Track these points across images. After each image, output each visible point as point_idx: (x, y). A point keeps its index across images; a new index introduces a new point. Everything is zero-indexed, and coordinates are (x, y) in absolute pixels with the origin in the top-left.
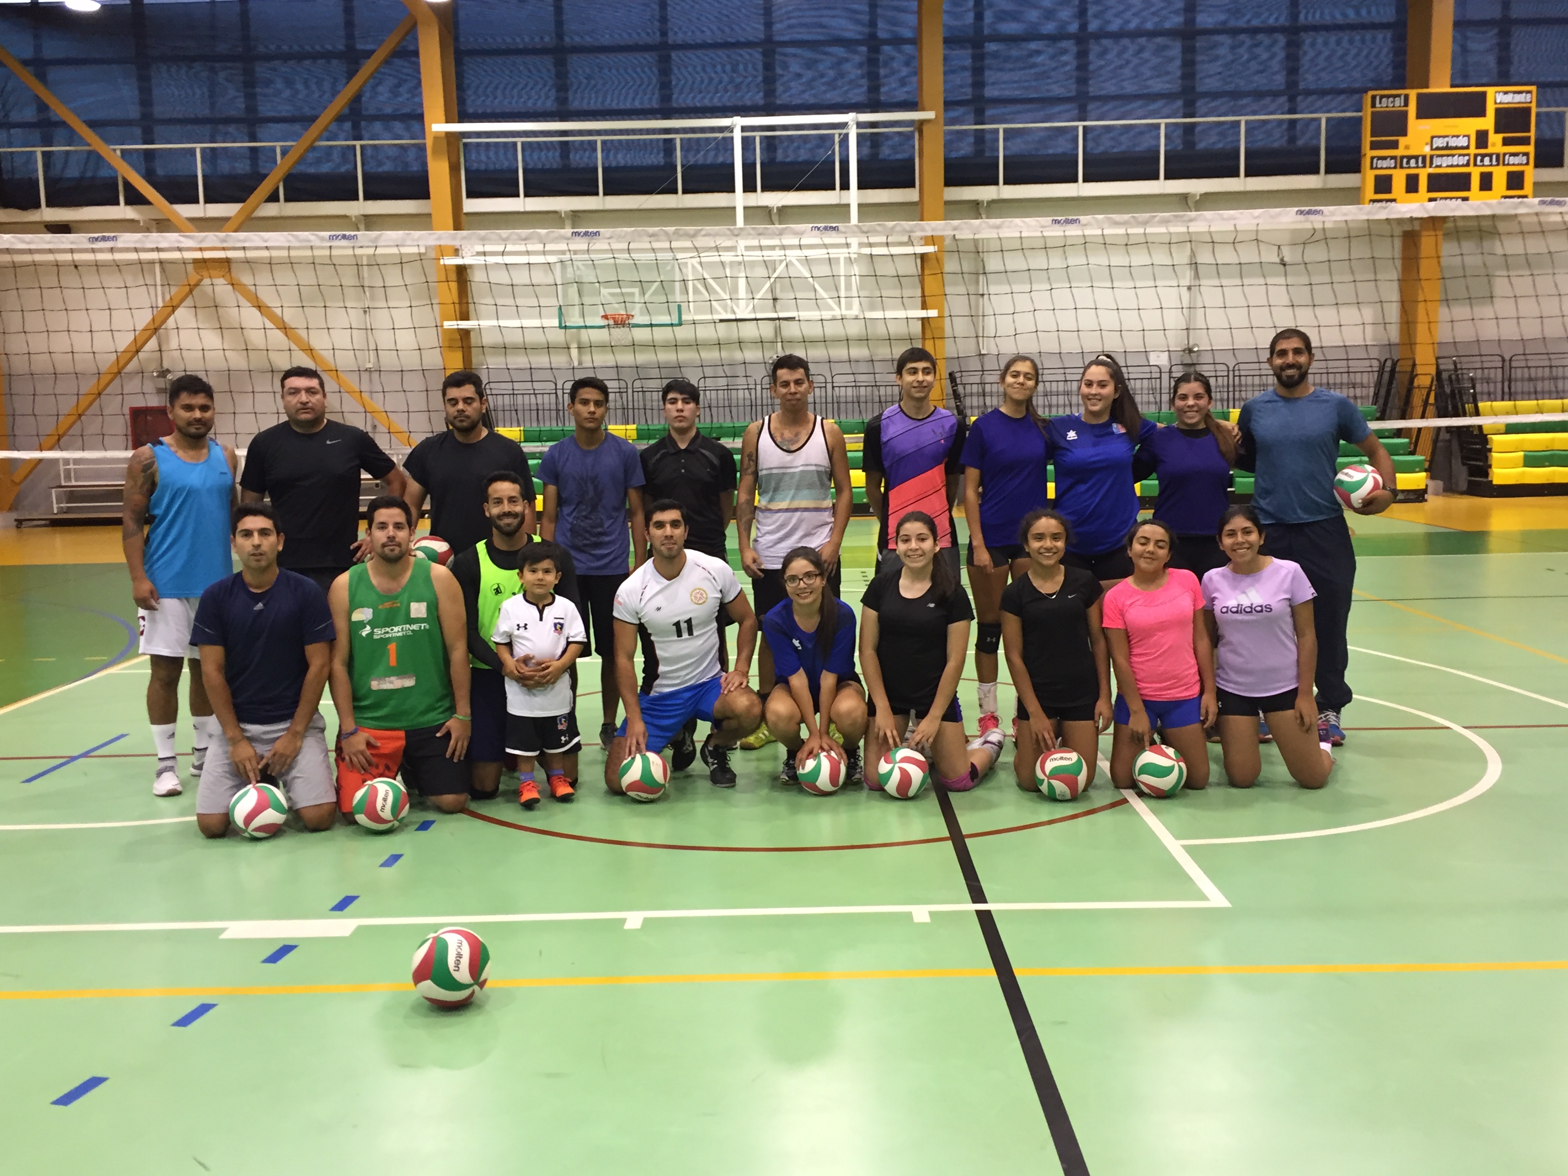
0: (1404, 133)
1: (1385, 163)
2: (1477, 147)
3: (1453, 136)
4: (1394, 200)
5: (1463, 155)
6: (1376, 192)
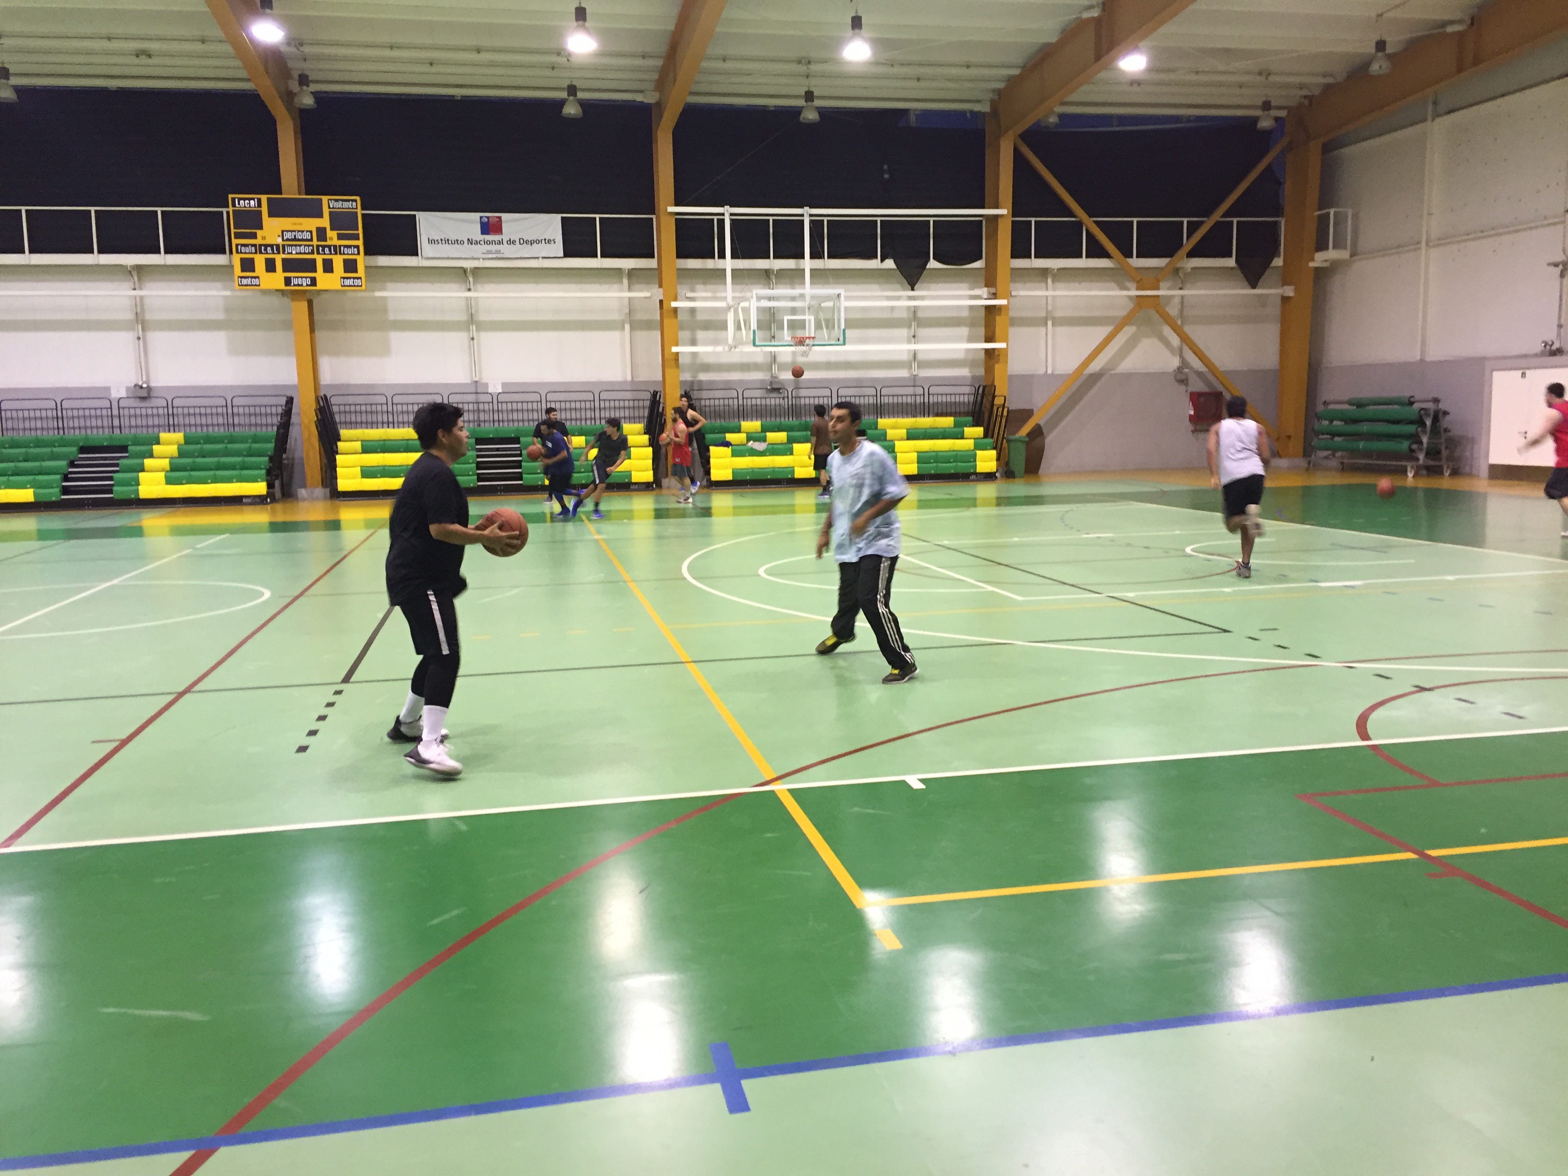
0: (261, 228)
1: (247, 250)
2: (318, 240)
3: (298, 231)
4: (258, 277)
5: (309, 246)
6: (243, 270)
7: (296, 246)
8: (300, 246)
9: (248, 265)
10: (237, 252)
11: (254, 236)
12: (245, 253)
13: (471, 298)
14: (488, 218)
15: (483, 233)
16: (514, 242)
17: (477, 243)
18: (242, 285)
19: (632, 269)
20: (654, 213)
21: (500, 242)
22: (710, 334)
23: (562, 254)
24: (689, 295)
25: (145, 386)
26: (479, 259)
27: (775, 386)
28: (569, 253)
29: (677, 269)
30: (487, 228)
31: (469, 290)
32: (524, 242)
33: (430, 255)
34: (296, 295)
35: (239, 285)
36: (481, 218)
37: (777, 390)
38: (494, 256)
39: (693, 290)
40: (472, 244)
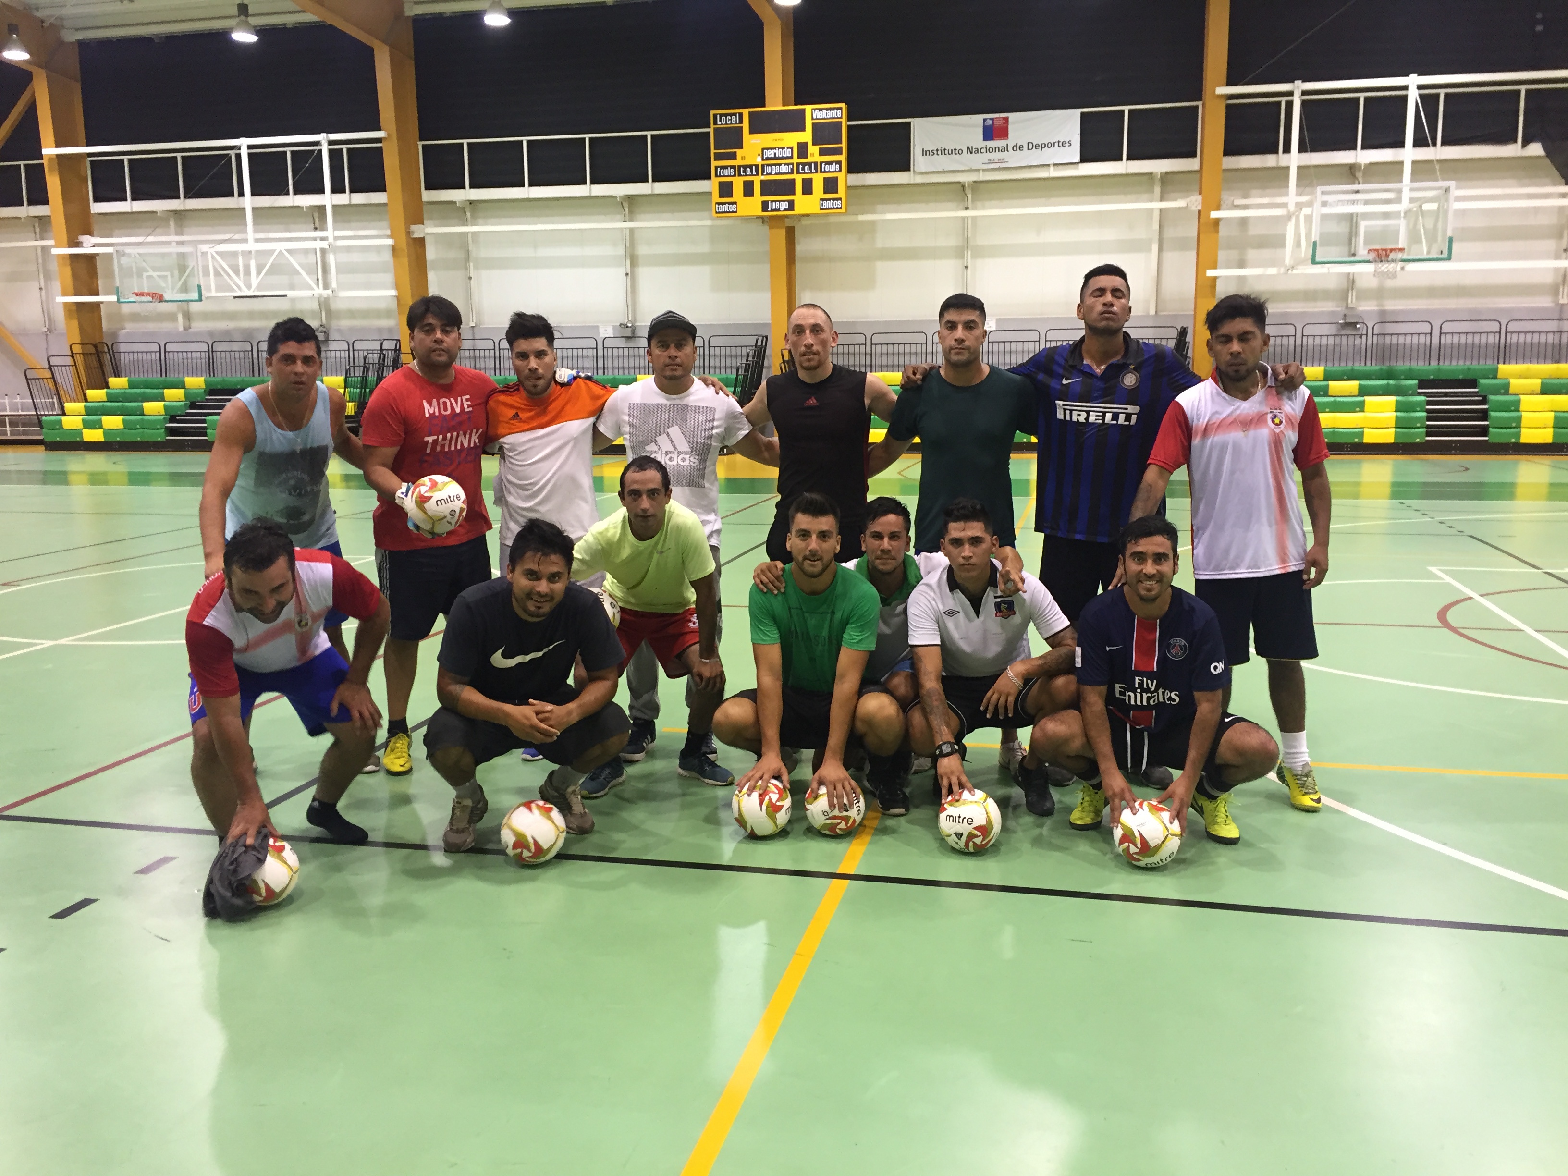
0: (742, 148)
1: (726, 172)
2: (799, 158)
3: (779, 148)
4: (735, 203)
5: (788, 164)
6: (721, 196)
7: (775, 165)
8: (780, 165)
9: (726, 190)
10: (716, 176)
11: (733, 157)
12: (724, 176)
13: (967, 217)
14: (992, 119)
15: (986, 138)
16: (1021, 148)
17: (978, 151)
18: (719, 213)
19: (1167, 173)
20: (1200, 99)
21: (1005, 149)
22: (1266, 253)
23: (1077, 159)
24: (1238, 202)
25: (630, 325)
26: (978, 170)
27: (1349, 320)
28: (1086, 157)
29: (1225, 170)
30: (990, 133)
31: (967, 209)
32: (1032, 146)
33: (924, 170)
34: (772, 221)
35: (717, 213)
36: (985, 120)
37: (1353, 325)
38: (996, 166)
39: (1246, 196)
40: (971, 153)
